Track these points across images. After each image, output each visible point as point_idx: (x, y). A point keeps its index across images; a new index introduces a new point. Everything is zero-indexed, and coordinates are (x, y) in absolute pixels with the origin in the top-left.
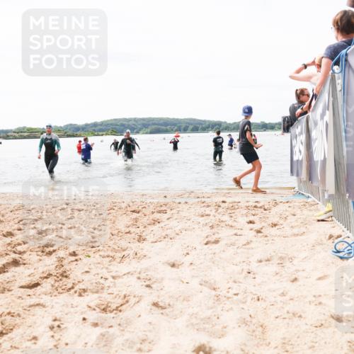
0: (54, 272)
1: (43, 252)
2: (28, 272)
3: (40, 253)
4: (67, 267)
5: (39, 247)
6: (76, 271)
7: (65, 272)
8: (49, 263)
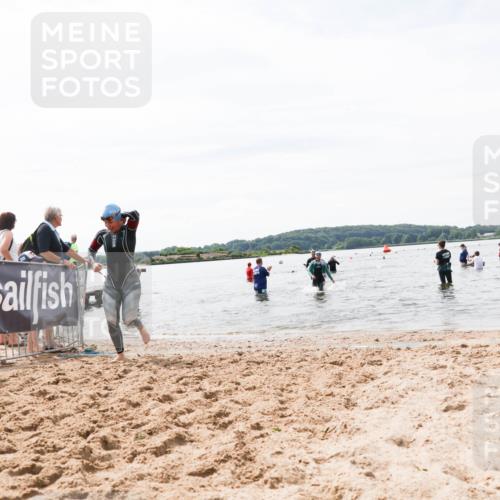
0: (234, 454)
1: (215, 424)
2: (198, 453)
3: (211, 426)
4: (250, 446)
5: (210, 417)
6: (264, 452)
7: (248, 453)
8: (226, 440)
